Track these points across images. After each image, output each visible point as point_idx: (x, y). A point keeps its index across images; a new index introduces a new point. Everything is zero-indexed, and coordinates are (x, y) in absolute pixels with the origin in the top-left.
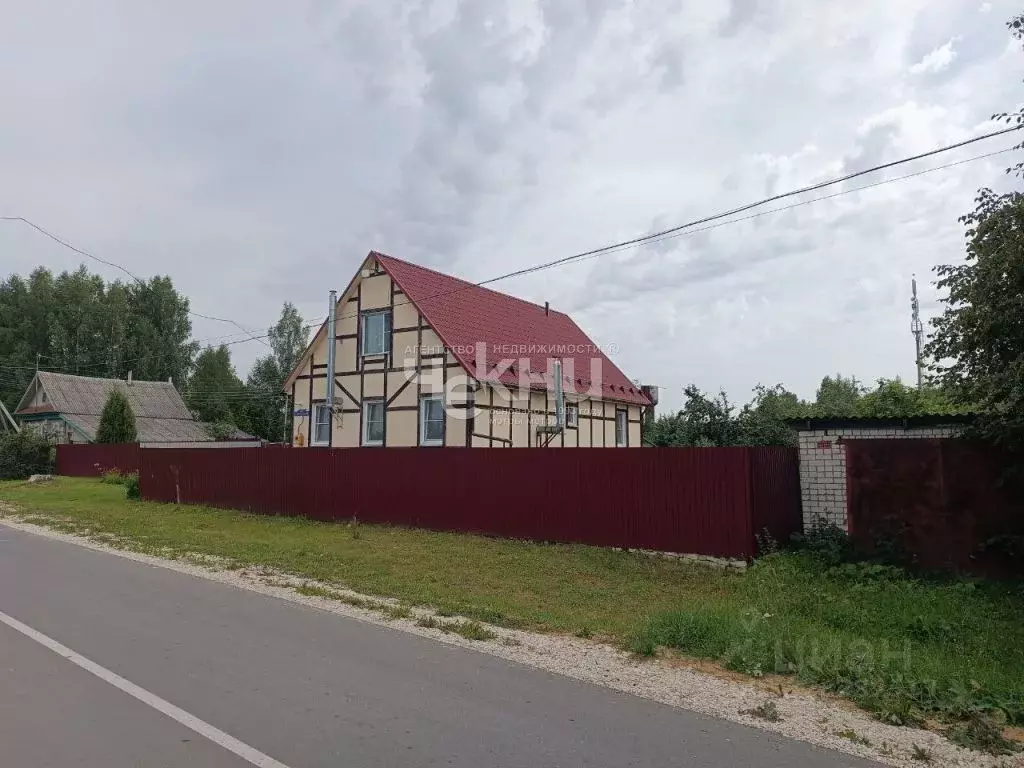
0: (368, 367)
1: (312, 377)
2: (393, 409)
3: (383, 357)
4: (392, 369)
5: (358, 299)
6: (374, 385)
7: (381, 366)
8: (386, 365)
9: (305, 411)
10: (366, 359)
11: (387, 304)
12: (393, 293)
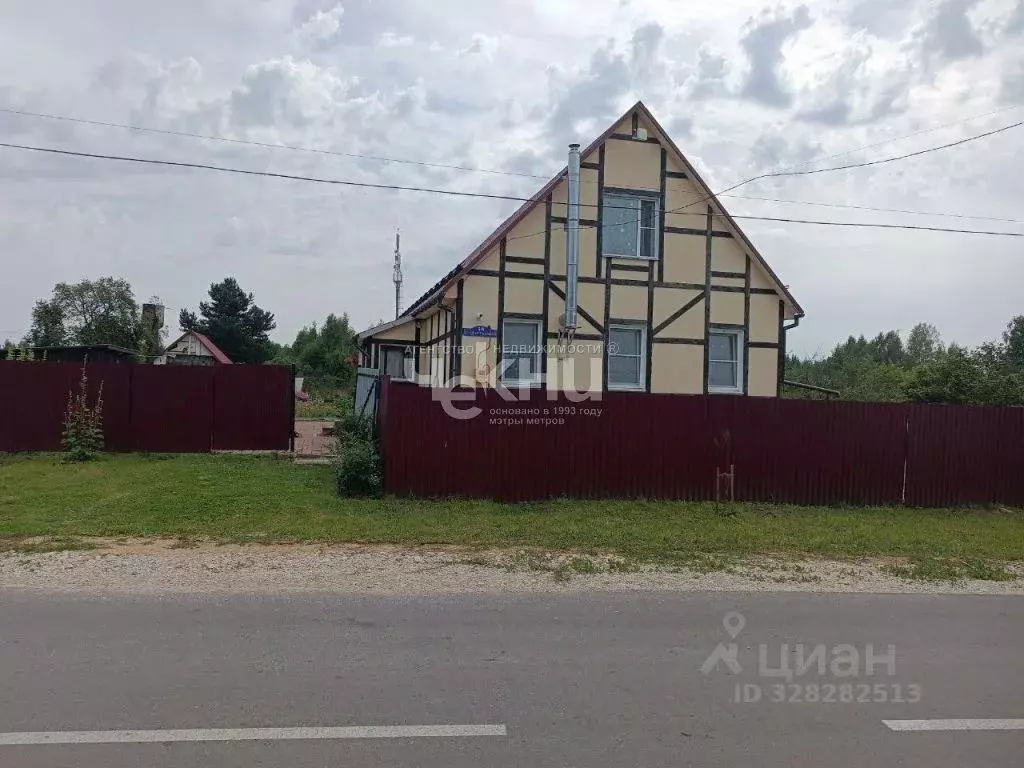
0: (616, 275)
1: (503, 275)
2: (663, 341)
3: (646, 264)
4: (661, 283)
5: (600, 167)
6: (628, 303)
7: (643, 276)
8: (651, 276)
9: (488, 329)
10: (614, 262)
11: (655, 187)
12: (664, 175)
